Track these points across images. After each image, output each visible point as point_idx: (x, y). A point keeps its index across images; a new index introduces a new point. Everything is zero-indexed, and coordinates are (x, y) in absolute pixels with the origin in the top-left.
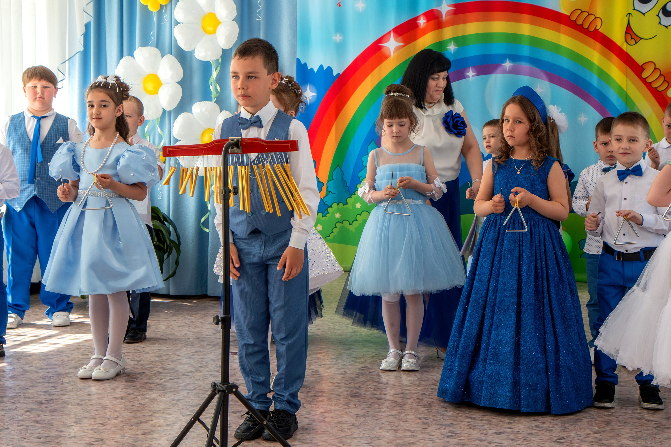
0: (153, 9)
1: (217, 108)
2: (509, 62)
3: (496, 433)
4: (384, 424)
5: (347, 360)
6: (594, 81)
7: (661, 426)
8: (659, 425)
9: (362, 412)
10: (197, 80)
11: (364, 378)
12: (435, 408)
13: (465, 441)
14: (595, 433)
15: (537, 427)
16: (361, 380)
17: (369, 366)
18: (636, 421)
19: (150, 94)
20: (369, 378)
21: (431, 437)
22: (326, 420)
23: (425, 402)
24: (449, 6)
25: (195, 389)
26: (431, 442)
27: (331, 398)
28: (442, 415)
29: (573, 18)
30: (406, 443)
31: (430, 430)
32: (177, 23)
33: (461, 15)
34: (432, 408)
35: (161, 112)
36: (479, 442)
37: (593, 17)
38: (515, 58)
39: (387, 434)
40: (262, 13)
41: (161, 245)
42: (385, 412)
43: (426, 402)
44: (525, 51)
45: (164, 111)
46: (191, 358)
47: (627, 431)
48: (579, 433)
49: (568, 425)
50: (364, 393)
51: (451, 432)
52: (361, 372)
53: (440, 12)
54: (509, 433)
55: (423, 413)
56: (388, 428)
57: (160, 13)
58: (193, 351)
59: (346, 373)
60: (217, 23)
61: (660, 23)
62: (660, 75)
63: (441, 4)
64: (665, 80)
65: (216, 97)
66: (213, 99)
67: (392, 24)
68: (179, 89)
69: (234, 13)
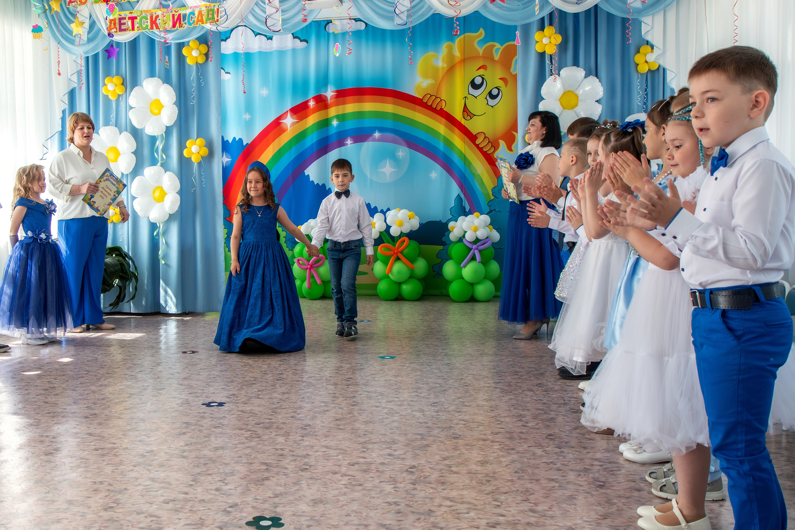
0: (113, 98)
1: (163, 170)
2: (378, 133)
3: (387, 401)
4: (303, 398)
6: (441, 146)
8: (503, 390)
9: (287, 391)
10: (146, 151)
13: (365, 408)
14: (459, 398)
15: (416, 396)
16: (282, 368)
18: (486, 389)
22: (260, 396)
23: (332, 382)
24: (332, 92)
25: (159, 378)
26: (340, 410)
27: (261, 381)
28: (346, 390)
29: (425, 101)
30: (322, 411)
31: (338, 401)
32: (131, 108)
33: (342, 99)
34: (338, 386)
38: (382, 130)
39: (307, 405)
40: (195, 99)
41: (124, 275)
42: (303, 390)
44: (389, 124)
45: (123, 174)
46: (153, 356)
47: (482, 396)
48: (447, 399)
49: (439, 394)
51: (354, 402)
52: (282, 363)
53: (326, 97)
54: (397, 401)
55: (331, 390)
56: (307, 401)
57: (118, 100)
58: (154, 352)
59: (271, 364)
60: (161, 106)
61: (487, 104)
62: (489, 142)
63: (326, 91)
64: (492, 146)
65: (161, 162)
66: (159, 164)
67: (289, 105)
68: (134, 157)
69: (174, 99)
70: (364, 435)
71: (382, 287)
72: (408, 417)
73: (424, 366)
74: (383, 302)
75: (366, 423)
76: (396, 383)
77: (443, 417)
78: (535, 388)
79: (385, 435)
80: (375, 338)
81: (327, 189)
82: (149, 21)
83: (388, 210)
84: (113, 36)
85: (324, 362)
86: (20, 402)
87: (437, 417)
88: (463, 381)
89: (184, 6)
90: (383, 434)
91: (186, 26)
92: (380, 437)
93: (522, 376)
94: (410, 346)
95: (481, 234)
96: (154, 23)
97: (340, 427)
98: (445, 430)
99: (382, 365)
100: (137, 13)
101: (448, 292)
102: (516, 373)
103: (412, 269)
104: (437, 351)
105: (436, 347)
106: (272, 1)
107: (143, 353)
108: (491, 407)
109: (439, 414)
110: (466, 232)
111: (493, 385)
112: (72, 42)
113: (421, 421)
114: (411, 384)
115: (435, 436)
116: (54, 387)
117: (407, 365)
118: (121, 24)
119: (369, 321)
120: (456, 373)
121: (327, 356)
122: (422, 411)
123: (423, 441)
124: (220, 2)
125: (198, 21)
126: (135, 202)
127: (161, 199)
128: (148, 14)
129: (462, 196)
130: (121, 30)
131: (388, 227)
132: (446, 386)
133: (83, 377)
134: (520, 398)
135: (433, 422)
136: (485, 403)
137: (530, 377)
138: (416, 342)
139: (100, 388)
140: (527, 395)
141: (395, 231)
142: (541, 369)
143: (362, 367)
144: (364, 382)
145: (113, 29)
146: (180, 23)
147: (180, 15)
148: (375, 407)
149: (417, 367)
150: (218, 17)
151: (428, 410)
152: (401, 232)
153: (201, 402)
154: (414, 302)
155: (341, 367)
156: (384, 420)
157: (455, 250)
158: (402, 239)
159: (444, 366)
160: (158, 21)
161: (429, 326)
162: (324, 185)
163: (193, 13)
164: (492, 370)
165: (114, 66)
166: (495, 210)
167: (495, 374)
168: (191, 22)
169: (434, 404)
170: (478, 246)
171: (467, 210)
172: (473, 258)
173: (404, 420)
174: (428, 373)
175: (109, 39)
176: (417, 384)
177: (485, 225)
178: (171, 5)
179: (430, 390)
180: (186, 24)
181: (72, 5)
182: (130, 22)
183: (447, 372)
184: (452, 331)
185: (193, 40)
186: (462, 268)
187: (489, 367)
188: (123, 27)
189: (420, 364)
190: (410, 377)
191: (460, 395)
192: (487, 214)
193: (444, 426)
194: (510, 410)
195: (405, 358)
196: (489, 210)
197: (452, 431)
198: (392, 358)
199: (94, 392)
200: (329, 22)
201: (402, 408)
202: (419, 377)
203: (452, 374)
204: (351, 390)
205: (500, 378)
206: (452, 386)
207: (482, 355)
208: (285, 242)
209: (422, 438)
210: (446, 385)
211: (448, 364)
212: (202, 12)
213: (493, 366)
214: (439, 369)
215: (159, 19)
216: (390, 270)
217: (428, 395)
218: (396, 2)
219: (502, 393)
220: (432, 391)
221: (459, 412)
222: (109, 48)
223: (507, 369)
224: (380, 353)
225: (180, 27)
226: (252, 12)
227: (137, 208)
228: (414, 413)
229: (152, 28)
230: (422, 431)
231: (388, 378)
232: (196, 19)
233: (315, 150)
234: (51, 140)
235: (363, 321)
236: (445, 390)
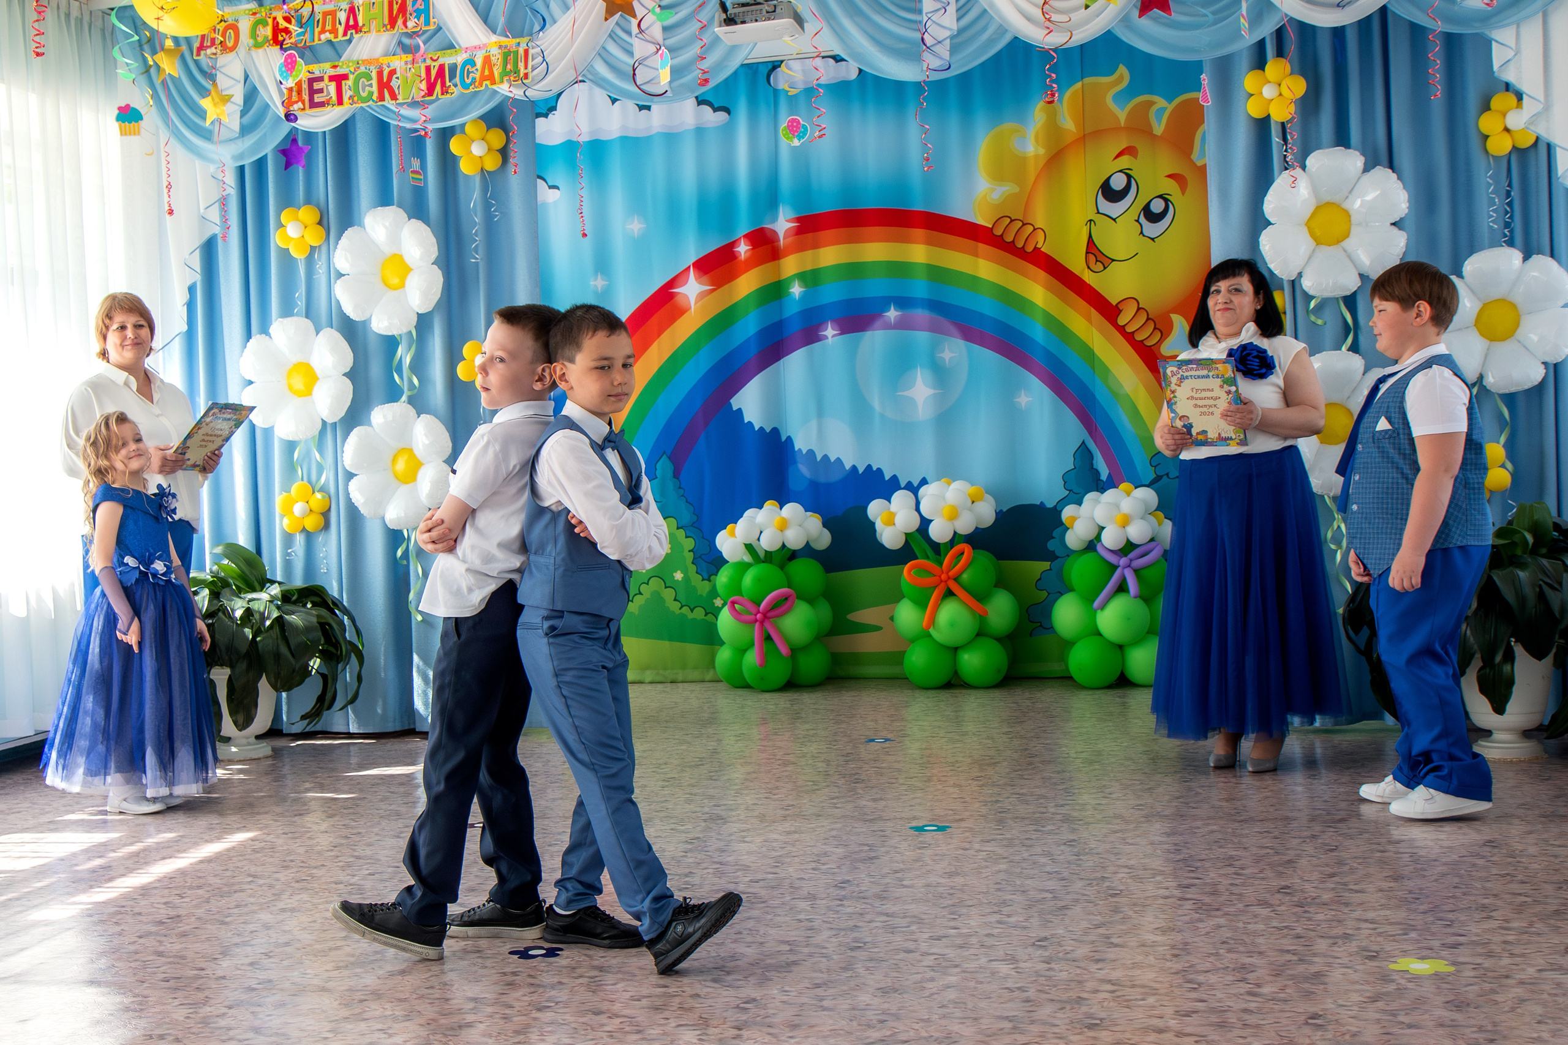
0: (298, 254)
1: (412, 412)
2: (895, 309)
4: (740, 933)
5: (663, 828)
6: (1038, 333)
7: (1204, 907)
8: (1199, 905)
10: (376, 369)
11: (696, 858)
12: (824, 902)
13: (881, 955)
14: (1098, 926)
15: (999, 922)
16: (691, 860)
17: (701, 836)
18: (1161, 901)
19: (300, 396)
20: (704, 857)
21: (824, 951)
24: (787, 221)
28: (837, 912)
29: (998, 232)
33: (810, 235)
34: (818, 902)
35: (319, 426)
36: (906, 955)
37: (1031, 228)
38: (903, 302)
40: (481, 250)
41: (333, 649)
43: (806, 892)
44: (920, 289)
45: (324, 423)
47: (1150, 919)
48: (1070, 929)
49: (1050, 916)
50: (698, 882)
51: (856, 940)
52: (690, 847)
53: (775, 232)
54: (954, 936)
57: (310, 260)
60: (405, 270)
61: (1142, 233)
62: (1148, 319)
63: (775, 219)
64: (1155, 328)
65: (410, 393)
66: (404, 398)
67: (692, 253)
68: (348, 385)
69: (434, 252)
70: (882, 1022)
71: (917, 659)
72: (980, 976)
73: (1016, 848)
74: (917, 693)
75: (884, 991)
76: (952, 891)
77: (1061, 974)
78: (1276, 899)
79: (928, 1021)
80: (901, 781)
81: (784, 439)
82: (374, 82)
83: (924, 482)
84: (296, 119)
85: (785, 843)
86: (103, 954)
87: (1048, 973)
88: (1107, 884)
89: (451, 46)
90: (923, 1020)
91: (456, 91)
92: (916, 1026)
93: (1242, 869)
94: (982, 799)
95: (1137, 532)
96: (385, 86)
97: (825, 1003)
98: (1068, 1007)
99: (920, 848)
100: (348, 67)
101: (1067, 669)
102: (1230, 861)
103: (982, 616)
104: (1044, 810)
105: (1042, 801)
106: (647, 29)
107: (376, 830)
108: (1173, 947)
109: (1053, 965)
110: (1103, 528)
111: (1177, 893)
112: (206, 135)
113: (1009, 985)
114: (987, 892)
115: (1045, 1023)
116: (178, 916)
117: (977, 846)
118: (312, 92)
119: (887, 740)
120: (1090, 864)
121: (793, 829)
122: (1012, 959)
123: (1017, 1036)
124: (531, 35)
125: (483, 78)
126: (353, 485)
127: (410, 477)
128: (372, 68)
129: (1092, 445)
130: (313, 105)
131: (925, 523)
132: (1068, 897)
133: (242, 891)
134: (1241, 925)
135: (1039, 988)
136: (1159, 938)
137: (1261, 872)
138: (996, 790)
139: (280, 917)
140: (1255, 916)
141: (939, 531)
142: (1288, 849)
143: (872, 854)
144: (876, 889)
145: (296, 102)
146: (443, 84)
147: (441, 68)
148: (905, 952)
149: (999, 850)
150: (526, 68)
151: (1027, 957)
152: (955, 533)
153: (509, 947)
154: (991, 691)
155: (825, 854)
156: (924, 985)
157: (1080, 571)
158: (957, 548)
159: (1063, 847)
160: (394, 83)
161: (1026, 750)
162: (775, 431)
163: (471, 62)
164: (1172, 855)
165: (301, 183)
166: (1167, 474)
167: (1181, 865)
168: (468, 81)
169: (1041, 942)
170: (1131, 560)
171: (1104, 476)
172: (1122, 588)
173: (972, 984)
174: (1024, 865)
175: (287, 127)
176: (999, 893)
177: (1146, 511)
178: (422, 45)
179: (1030, 907)
180: (455, 86)
181: (206, 55)
182: (332, 87)
183: (1069, 862)
184: (1080, 760)
185: (474, 121)
186: (1095, 610)
187: (1166, 846)
188: (318, 98)
189: (1005, 843)
190: (984, 875)
191: (1099, 918)
192: (1148, 486)
193: (1065, 997)
194: (1217, 954)
195: (971, 830)
196: (1154, 476)
197: (1084, 1009)
198: (941, 829)
199: (267, 927)
200: (775, 66)
201: (967, 953)
202: (1002, 876)
203: (1079, 866)
204: (849, 910)
205: (1192, 875)
206: (1079, 897)
207: (1148, 818)
208: (693, 563)
209: (1015, 1028)
210: (1068, 893)
211: (1070, 843)
212: (492, 58)
213: (1176, 844)
214: (1048, 854)
215: (397, 78)
216: (932, 621)
217: (1026, 920)
218: (925, 19)
219: (1196, 911)
220: (1035, 909)
221: (1098, 961)
222: (287, 146)
223: (1207, 852)
224: (915, 818)
225: (443, 94)
226: (603, 54)
227: (357, 498)
228: (995, 965)
229: (381, 98)
230: (1013, 1009)
231: (933, 879)
232: (478, 76)
233: (753, 351)
234: (164, 352)
235: (873, 740)
236: (1064, 908)
